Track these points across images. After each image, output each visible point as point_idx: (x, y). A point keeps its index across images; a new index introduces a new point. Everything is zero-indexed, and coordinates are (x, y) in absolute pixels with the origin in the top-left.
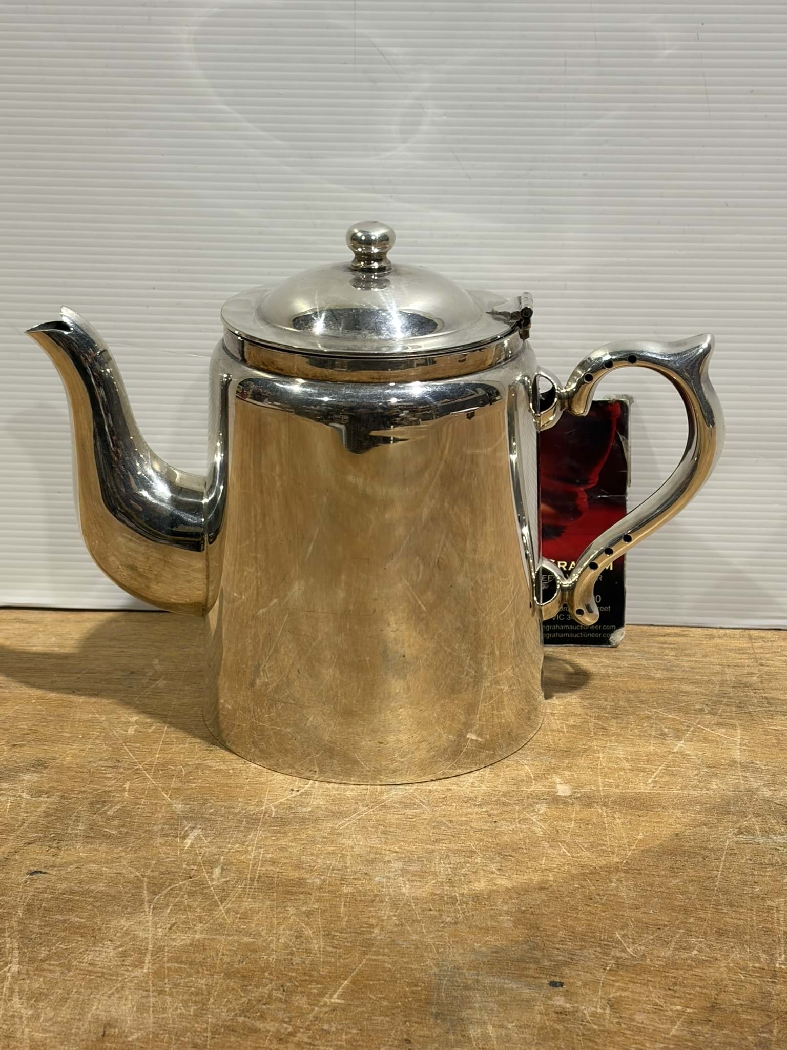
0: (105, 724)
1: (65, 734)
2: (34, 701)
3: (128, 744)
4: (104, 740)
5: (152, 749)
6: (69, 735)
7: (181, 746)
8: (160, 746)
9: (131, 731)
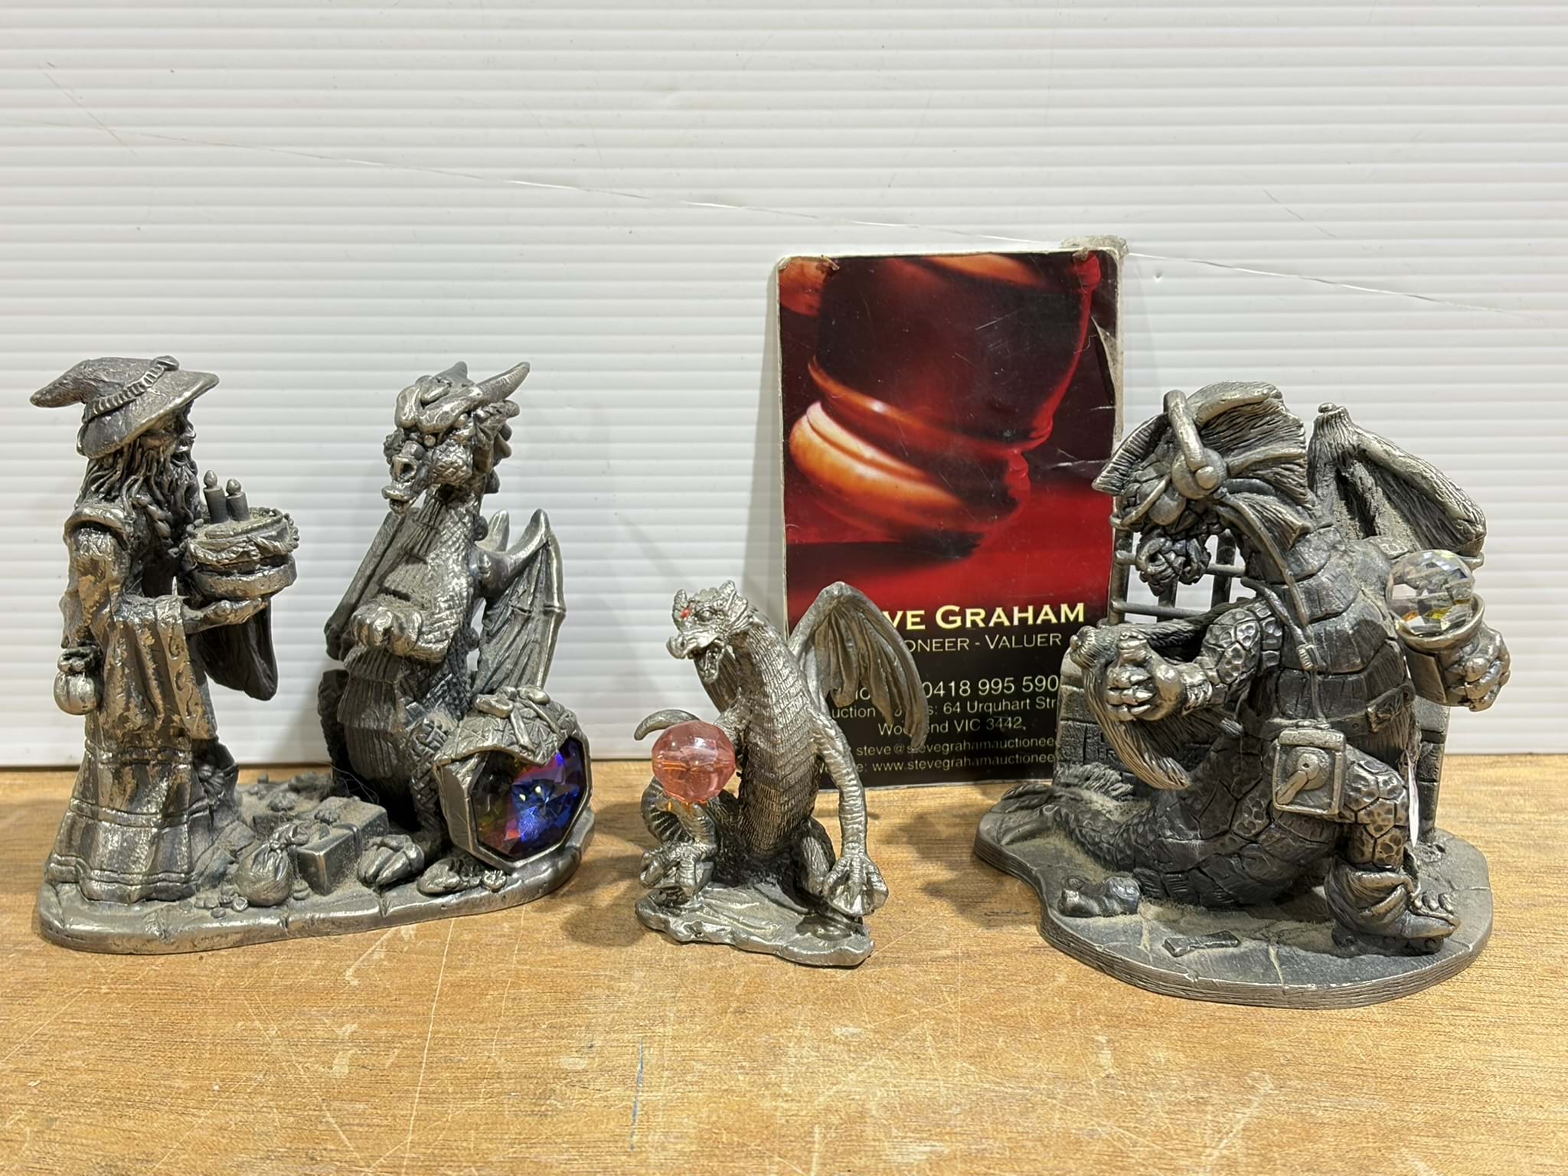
0: (278, 1049)
1: (178, 1083)
2: (104, 989)
3: (336, 1104)
4: (275, 1096)
5: (394, 1116)
6: (186, 1085)
7: (469, 1104)
8: (414, 1108)
9: (341, 1067)
